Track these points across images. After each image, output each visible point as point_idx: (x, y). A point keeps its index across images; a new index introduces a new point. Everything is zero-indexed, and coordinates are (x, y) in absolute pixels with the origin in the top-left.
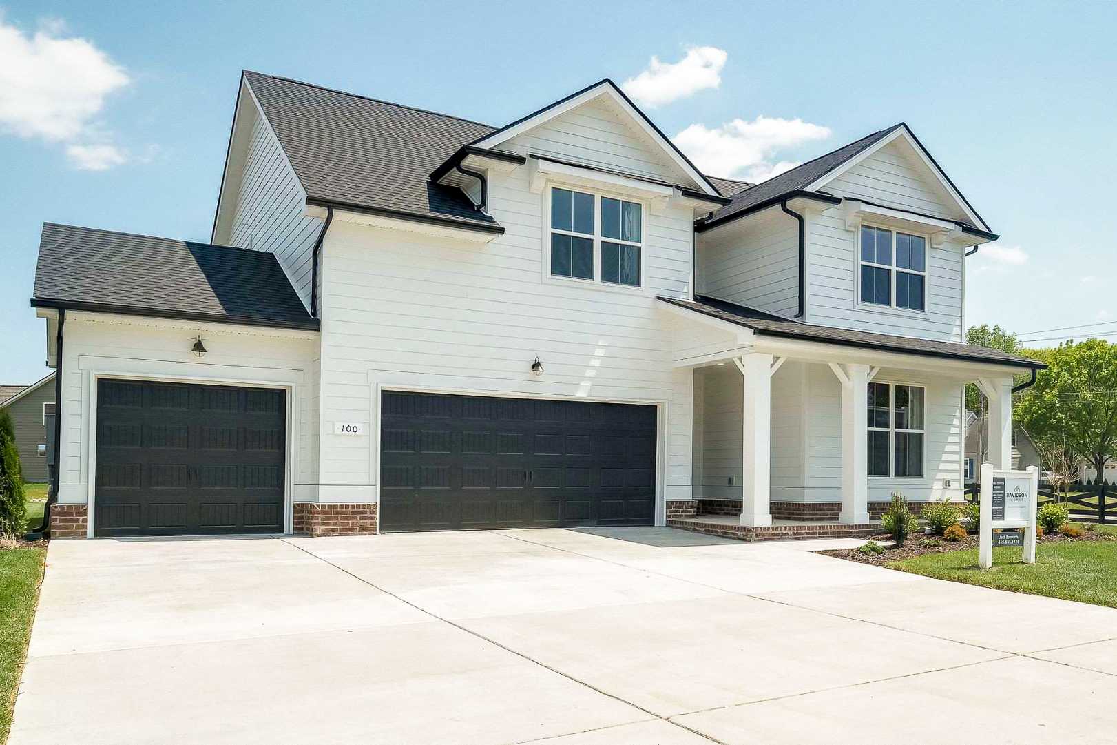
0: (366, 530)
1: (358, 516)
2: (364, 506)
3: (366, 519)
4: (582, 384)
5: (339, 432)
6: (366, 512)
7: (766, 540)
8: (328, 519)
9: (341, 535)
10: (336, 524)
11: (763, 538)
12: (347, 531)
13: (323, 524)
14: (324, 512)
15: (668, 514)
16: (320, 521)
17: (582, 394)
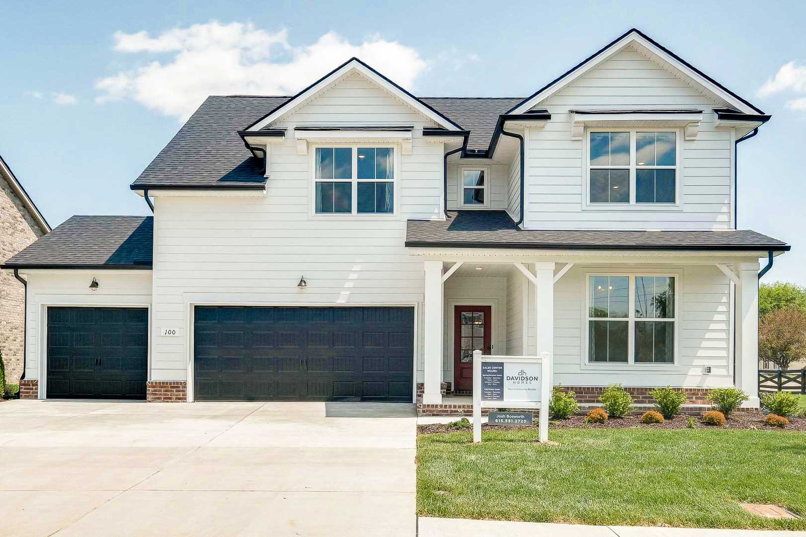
0: (180, 399)
1: (175, 390)
2: (177, 383)
3: (179, 392)
4: (342, 293)
5: (163, 334)
6: (179, 387)
7: (434, 415)
8: (155, 391)
9: (164, 402)
10: (160, 394)
11: (431, 414)
12: (168, 399)
13: (153, 394)
14: (153, 387)
15: (419, 394)
16: (150, 392)
17: (341, 300)
